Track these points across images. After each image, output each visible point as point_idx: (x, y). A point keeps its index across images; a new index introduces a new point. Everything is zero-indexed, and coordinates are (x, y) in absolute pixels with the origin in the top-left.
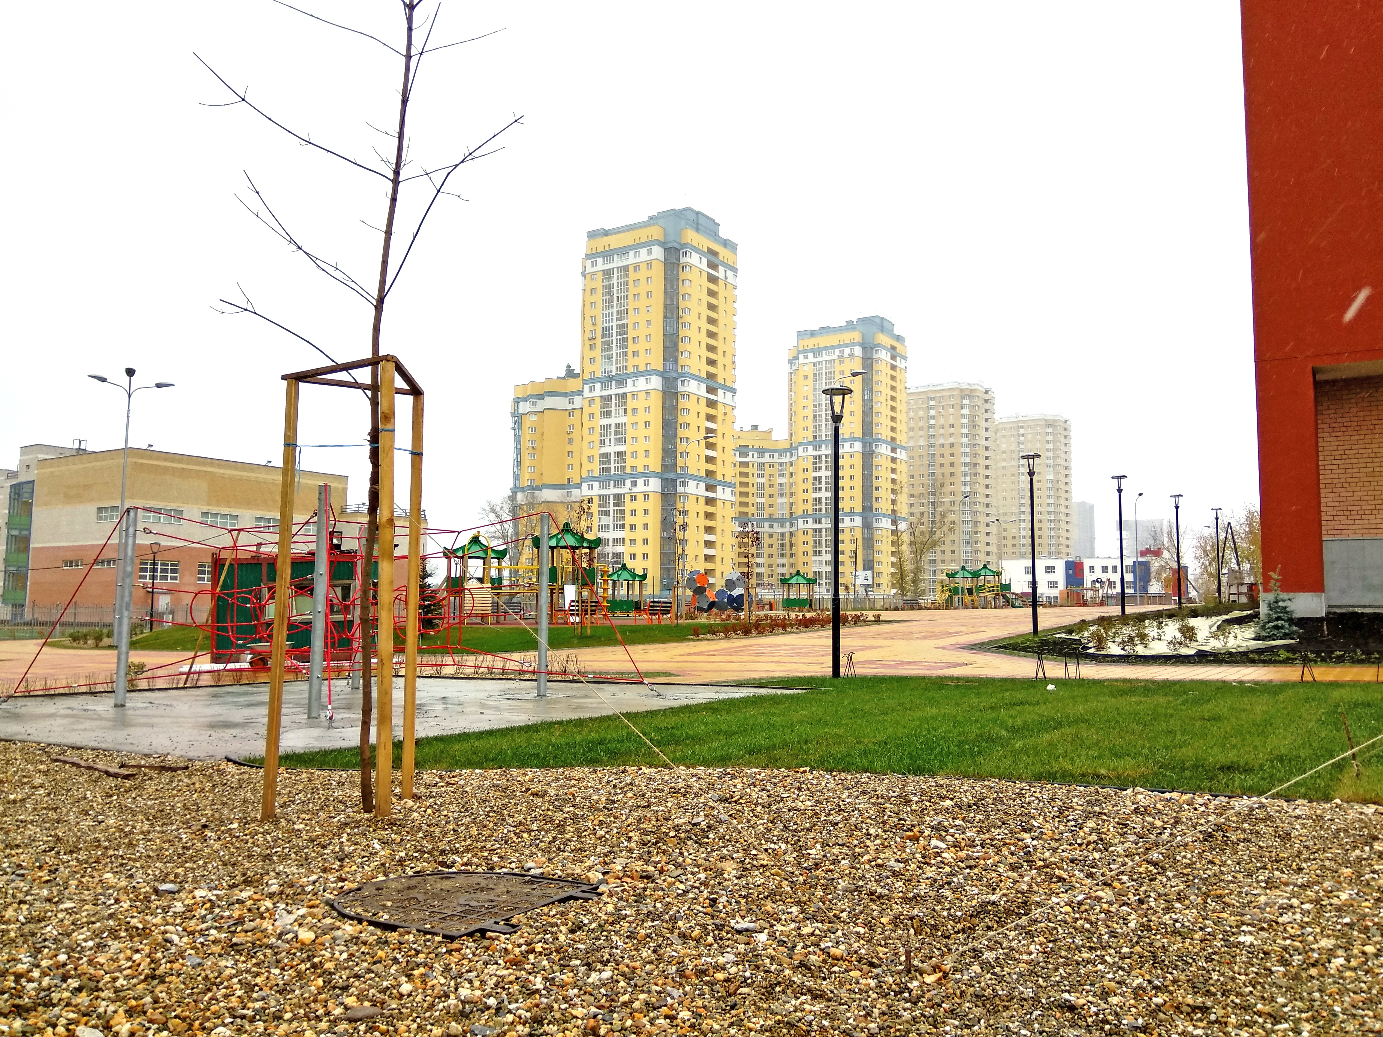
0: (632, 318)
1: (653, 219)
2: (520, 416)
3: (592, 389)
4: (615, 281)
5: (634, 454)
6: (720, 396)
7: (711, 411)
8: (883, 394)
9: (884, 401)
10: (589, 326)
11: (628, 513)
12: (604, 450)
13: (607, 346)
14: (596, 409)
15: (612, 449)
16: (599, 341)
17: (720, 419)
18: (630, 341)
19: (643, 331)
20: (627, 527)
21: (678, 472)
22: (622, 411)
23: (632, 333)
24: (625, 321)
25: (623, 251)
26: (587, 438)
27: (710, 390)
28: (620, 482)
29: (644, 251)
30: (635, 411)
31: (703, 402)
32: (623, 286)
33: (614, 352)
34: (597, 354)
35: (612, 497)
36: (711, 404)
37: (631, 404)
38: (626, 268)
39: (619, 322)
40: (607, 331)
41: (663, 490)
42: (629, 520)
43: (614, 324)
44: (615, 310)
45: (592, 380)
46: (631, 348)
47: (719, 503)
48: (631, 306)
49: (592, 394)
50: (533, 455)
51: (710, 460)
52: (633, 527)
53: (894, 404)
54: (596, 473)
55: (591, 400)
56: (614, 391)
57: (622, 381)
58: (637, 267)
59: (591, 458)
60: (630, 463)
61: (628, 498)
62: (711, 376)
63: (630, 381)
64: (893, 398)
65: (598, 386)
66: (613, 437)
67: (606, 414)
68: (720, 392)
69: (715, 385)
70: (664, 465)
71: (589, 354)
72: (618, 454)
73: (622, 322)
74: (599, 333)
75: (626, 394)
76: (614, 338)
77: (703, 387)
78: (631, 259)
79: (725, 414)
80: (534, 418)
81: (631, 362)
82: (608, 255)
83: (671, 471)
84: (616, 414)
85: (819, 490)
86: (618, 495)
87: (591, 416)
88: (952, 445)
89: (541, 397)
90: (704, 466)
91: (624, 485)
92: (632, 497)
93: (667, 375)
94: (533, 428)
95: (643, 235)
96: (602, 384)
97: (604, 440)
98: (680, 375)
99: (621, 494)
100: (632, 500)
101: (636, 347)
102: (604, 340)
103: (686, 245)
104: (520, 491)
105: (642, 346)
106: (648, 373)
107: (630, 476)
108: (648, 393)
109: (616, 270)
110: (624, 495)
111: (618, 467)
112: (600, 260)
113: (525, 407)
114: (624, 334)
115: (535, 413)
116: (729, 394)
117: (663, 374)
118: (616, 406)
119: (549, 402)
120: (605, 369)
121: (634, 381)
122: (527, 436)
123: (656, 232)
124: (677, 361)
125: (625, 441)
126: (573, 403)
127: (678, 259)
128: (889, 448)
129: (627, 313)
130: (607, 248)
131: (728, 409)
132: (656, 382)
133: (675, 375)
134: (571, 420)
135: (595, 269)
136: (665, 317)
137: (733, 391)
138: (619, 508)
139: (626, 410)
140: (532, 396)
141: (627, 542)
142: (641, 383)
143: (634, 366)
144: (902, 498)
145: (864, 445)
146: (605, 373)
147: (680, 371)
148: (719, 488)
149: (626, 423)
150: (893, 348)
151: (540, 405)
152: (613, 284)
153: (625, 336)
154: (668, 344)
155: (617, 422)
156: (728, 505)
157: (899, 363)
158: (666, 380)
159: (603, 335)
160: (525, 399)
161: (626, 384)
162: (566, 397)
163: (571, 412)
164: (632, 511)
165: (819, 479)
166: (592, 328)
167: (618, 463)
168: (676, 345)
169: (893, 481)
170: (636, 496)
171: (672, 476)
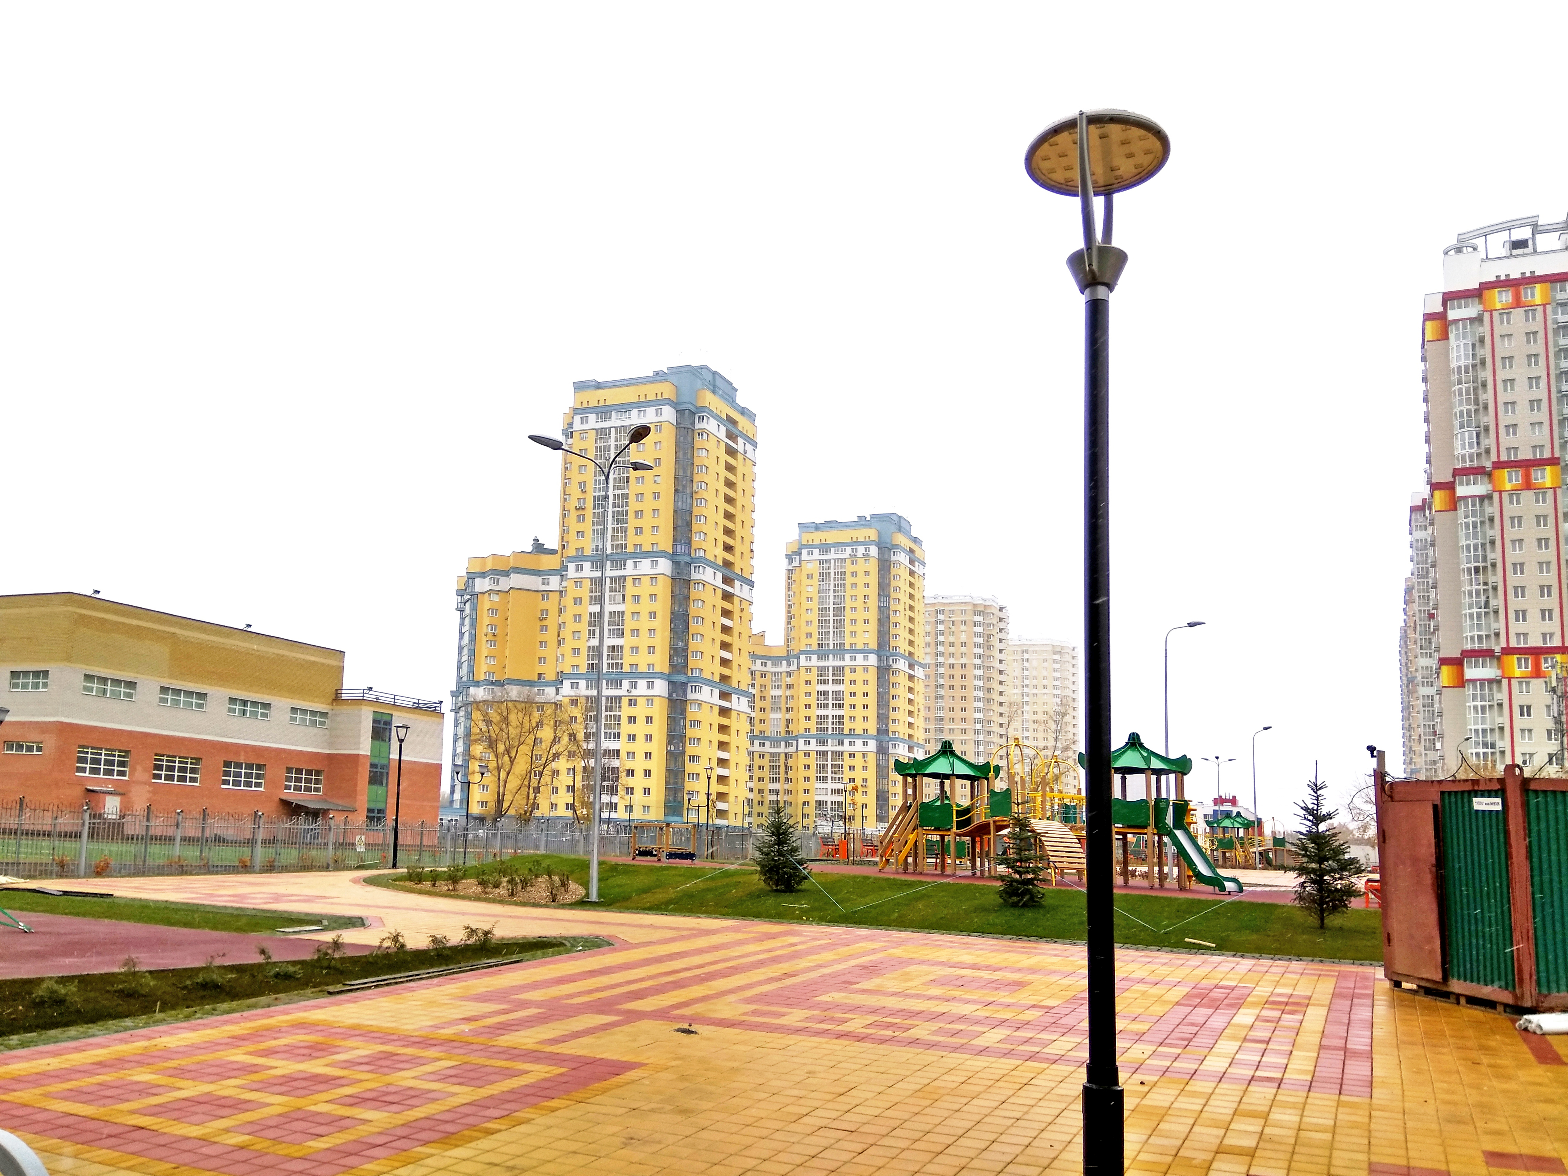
0: (634, 489)
1: (659, 377)
2: (475, 595)
3: (579, 568)
4: (610, 443)
5: (634, 649)
6: (737, 589)
7: (728, 606)
8: (901, 602)
10: (575, 492)
11: (624, 721)
12: (594, 643)
13: (601, 519)
14: (585, 593)
15: (605, 642)
16: (589, 513)
17: (736, 615)
18: (631, 515)
19: (648, 505)
20: (624, 737)
21: (689, 674)
22: (619, 598)
23: (633, 506)
24: (625, 491)
25: (621, 409)
26: (571, 626)
27: (727, 580)
28: (616, 682)
29: (652, 410)
30: (637, 598)
31: (719, 593)
33: (610, 527)
34: (587, 526)
35: (603, 699)
36: (727, 597)
37: (630, 589)
38: (626, 429)
39: (617, 492)
40: (601, 501)
41: (670, 695)
42: (626, 728)
43: (611, 493)
45: (580, 557)
46: (633, 522)
47: (734, 714)
48: (633, 473)
49: (579, 575)
50: (492, 642)
51: (725, 662)
52: (632, 737)
53: (912, 614)
54: (583, 669)
55: (578, 582)
56: (608, 572)
57: (620, 562)
59: (576, 651)
60: (628, 660)
61: (625, 702)
62: (727, 564)
63: (630, 563)
64: (911, 608)
65: (587, 566)
66: (606, 628)
67: (598, 600)
68: (737, 583)
69: (732, 576)
70: (672, 665)
71: (574, 526)
73: (620, 492)
74: (590, 503)
75: (624, 577)
76: (610, 510)
77: (719, 576)
78: (631, 419)
79: (742, 610)
80: (495, 598)
81: (632, 540)
82: (603, 412)
83: (679, 673)
84: (611, 600)
85: (825, 706)
86: (612, 698)
87: (578, 601)
88: (963, 666)
89: (506, 574)
90: (718, 670)
91: (621, 686)
92: (630, 700)
93: (678, 558)
94: (493, 611)
95: (651, 392)
96: (592, 563)
97: (594, 630)
98: (694, 560)
99: (616, 697)
100: (630, 705)
101: (639, 523)
102: (596, 511)
103: (703, 409)
104: (474, 686)
105: (646, 522)
106: (654, 555)
107: (629, 675)
108: (654, 578)
109: (613, 430)
110: (620, 698)
111: (613, 664)
112: (592, 417)
113: (482, 585)
114: (623, 506)
115: (497, 592)
116: (746, 587)
117: (673, 557)
118: (611, 591)
119: (516, 580)
120: (597, 546)
121: (635, 563)
122: (485, 619)
123: (666, 390)
124: (689, 543)
125: (623, 634)
126: (548, 583)
127: (693, 424)
128: (907, 663)
129: (628, 482)
130: (602, 403)
131: (745, 605)
132: (664, 566)
133: (687, 559)
134: (545, 604)
135: (585, 427)
136: (676, 490)
137: (751, 584)
138: (612, 713)
139: (624, 596)
140: (494, 571)
141: (623, 754)
142: (645, 566)
143: (636, 545)
144: (919, 722)
145: (880, 658)
146: (597, 550)
147: (693, 555)
148: (734, 697)
149: (623, 612)
150: (912, 551)
151: (505, 583)
152: (609, 446)
153: (624, 509)
154: (680, 523)
155: (612, 610)
156: (743, 717)
157: (918, 568)
158: (676, 564)
159: (594, 505)
160: (483, 575)
161: (625, 565)
162: (539, 575)
163: (545, 595)
164: (630, 718)
165: (825, 693)
166: (581, 496)
167: (613, 659)
168: (689, 524)
169: (911, 701)
170: (636, 700)
171: (682, 678)
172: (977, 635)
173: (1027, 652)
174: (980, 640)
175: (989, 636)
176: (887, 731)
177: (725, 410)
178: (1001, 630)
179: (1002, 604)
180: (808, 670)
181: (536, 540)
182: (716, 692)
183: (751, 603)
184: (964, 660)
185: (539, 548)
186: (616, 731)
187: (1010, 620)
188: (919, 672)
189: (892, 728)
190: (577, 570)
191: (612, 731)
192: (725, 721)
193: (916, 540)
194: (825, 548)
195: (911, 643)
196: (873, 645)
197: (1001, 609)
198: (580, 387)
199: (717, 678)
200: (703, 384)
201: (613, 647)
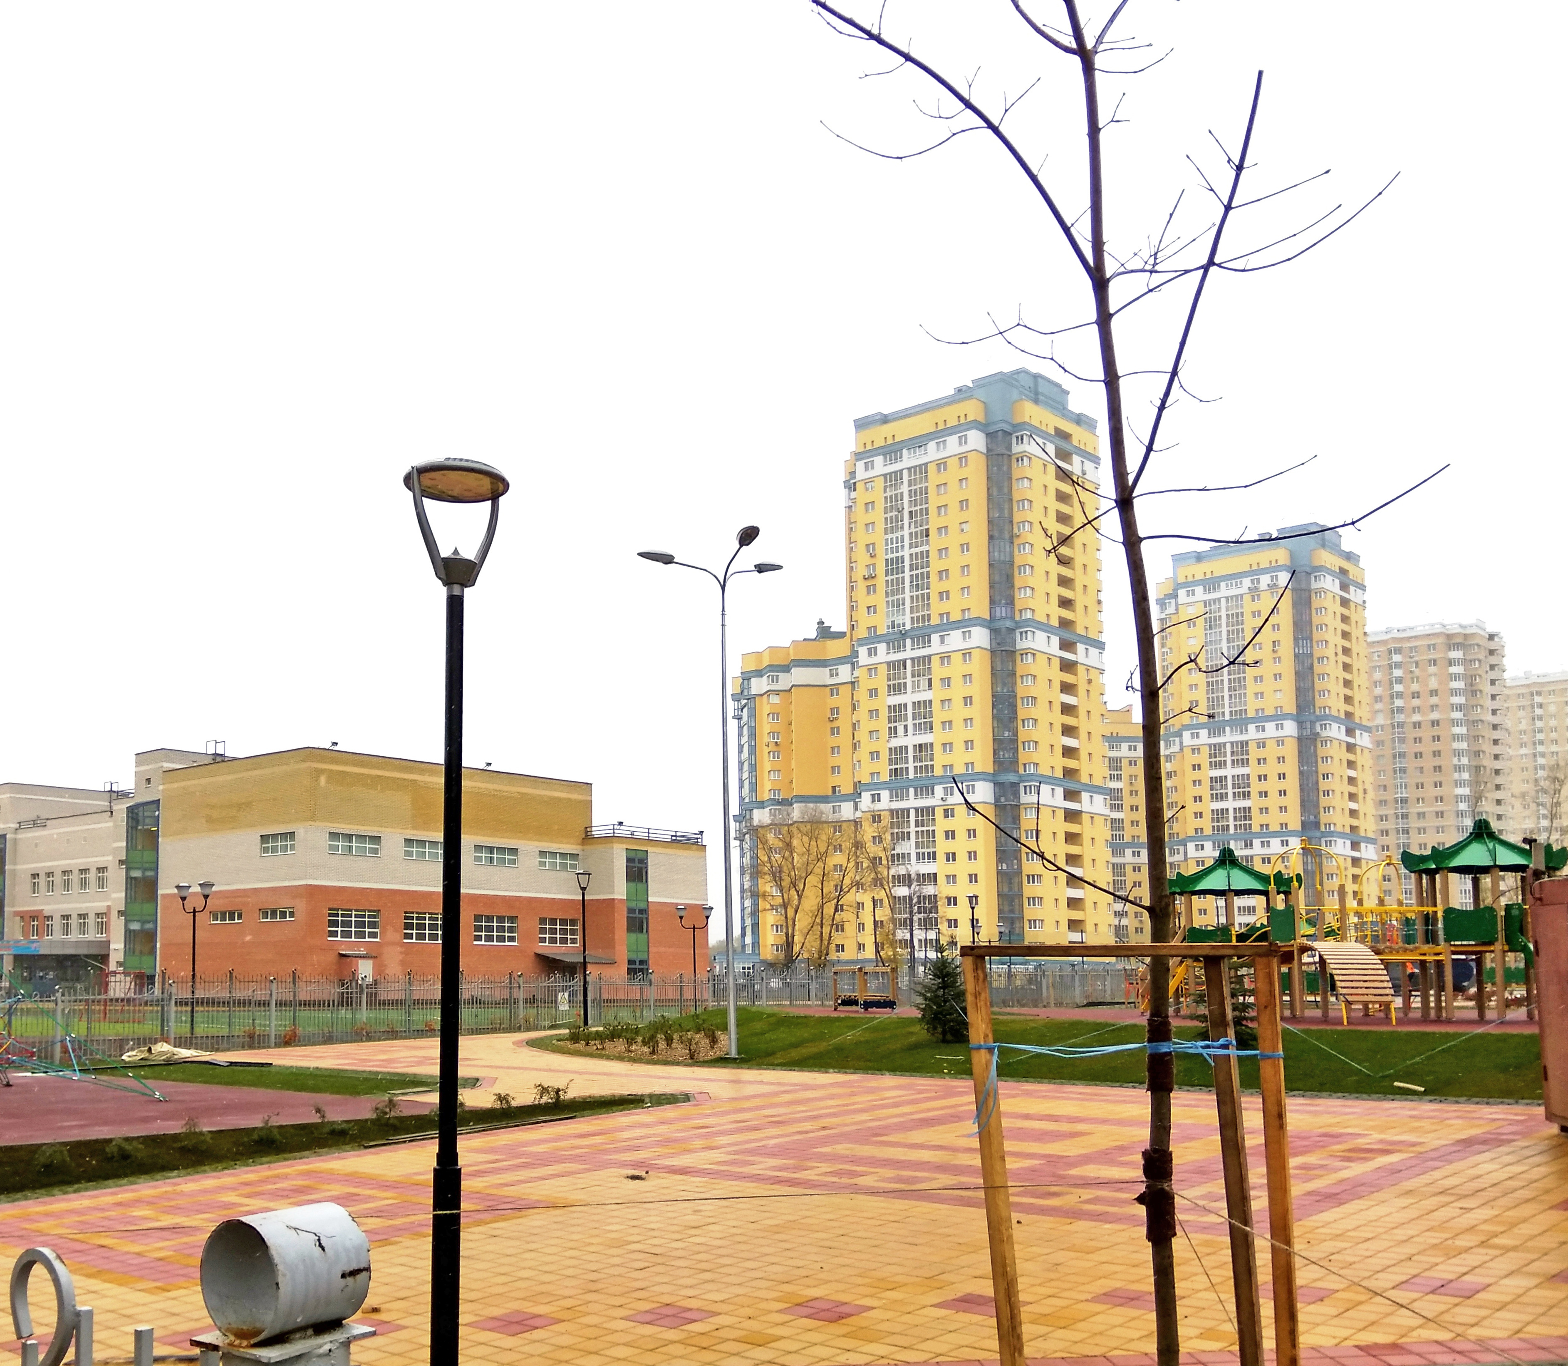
0: (935, 542)
1: (962, 394)
2: (752, 698)
3: (872, 652)
4: (905, 489)
5: (947, 746)
6: (1081, 654)
7: (1069, 678)
8: (1331, 646)
9: (1332, 658)
10: (863, 558)
11: (940, 836)
12: (895, 743)
13: (894, 588)
14: (881, 681)
15: (910, 741)
16: (881, 581)
17: (1082, 691)
18: (934, 578)
19: (954, 561)
20: (941, 857)
21: (1021, 771)
22: (924, 684)
23: (936, 565)
24: (924, 548)
25: (918, 443)
26: (866, 725)
27: (1066, 645)
28: (926, 789)
29: (952, 441)
30: (947, 681)
31: (1056, 663)
32: (920, 496)
33: (907, 595)
34: (879, 599)
35: (912, 813)
36: (1067, 666)
37: (938, 671)
38: (923, 469)
39: (914, 550)
40: (894, 566)
41: (997, 800)
42: (942, 846)
43: (906, 553)
44: (906, 532)
45: (873, 638)
46: (936, 585)
47: (1085, 818)
48: (934, 522)
49: (873, 660)
50: (775, 754)
51: (1068, 752)
52: (951, 857)
53: (1347, 660)
54: (885, 777)
55: (872, 670)
56: (909, 653)
57: (922, 637)
58: (942, 465)
59: (874, 755)
60: (940, 760)
61: (939, 812)
62: (1065, 624)
63: (935, 638)
64: (1346, 651)
65: (882, 647)
66: (910, 723)
67: (897, 689)
68: (1080, 647)
69: (1072, 638)
70: (998, 762)
71: (863, 599)
72: (920, 747)
73: (918, 550)
74: (881, 568)
75: (929, 657)
76: (907, 574)
77: (1055, 640)
78: (932, 452)
79: (1090, 681)
80: (775, 699)
81: (937, 608)
82: (892, 451)
83: (1007, 770)
84: (913, 687)
85: (1223, 797)
86: (922, 809)
87: (873, 693)
88: (1435, 723)
89: (786, 669)
90: (1060, 763)
91: (933, 794)
92: (946, 811)
93: (997, 625)
94: (774, 715)
95: (951, 415)
96: (888, 644)
97: (895, 728)
98: (1018, 625)
99: (927, 808)
100: (946, 816)
101: (944, 586)
102: (889, 578)
103: (1023, 425)
104: (758, 808)
105: (953, 584)
106: (964, 624)
107: (941, 780)
108: (966, 654)
109: (905, 472)
110: (933, 808)
111: (921, 767)
112: (879, 460)
113: (759, 685)
114: (922, 568)
115: (777, 692)
116: (1093, 651)
117: (991, 624)
118: (913, 676)
119: (799, 675)
120: (893, 622)
121: (942, 637)
122: (765, 727)
123: (972, 410)
124: (1011, 602)
125: (931, 728)
126: (837, 674)
127: (1009, 447)
128: (1343, 728)
129: (927, 536)
130: (890, 441)
131: (1093, 674)
132: (980, 637)
133: (1009, 624)
134: (834, 701)
135: (871, 474)
136: (991, 537)
137: (1100, 646)
138: (925, 829)
139: (930, 680)
140: (772, 668)
141: (941, 879)
142: (955, 640)
143: (941, 615)
144: (1367, 807)
145: (1301, 724)
146: (893, 627)
147: (1017, 618)
148: (1085, 796)
149: (930, 701)
150: (1343, 572)
151: (785, 681)
152: (902, 494)
153: (925, 570)
154: (997, 578)
155: (916, 700)
156: (1099, 820)
157: (1353, 595)
158: (995, 632)
159: (887, 571)
160: (759, 673)
161: (929, 641)
162: (826, 666)
163: (834, 689)
164: (947, 833)
165: (1222, 780)
166: (870, 561)
167: (921, 761)
168: (1009, 579)
169: (1351, 780)
170: (953, 810)
171: (1011, 778)
172: (1455, 677)
173: (1539, 693)
174: (1459, 685)
175: (1473, 677)
176: (1317, 825)
177: (1050, 421)
178: (1492, 667)
179: (1490, 629)
180: (1195, 750)
181: (821, 623)
182: (1060, 791)
183: (1102, 671)
184: (1435, 716)
185: (824, 632)
186: (931, 850)
187: (1507, 651)
188: (1363, 739)
189: (1324, 818)
190: (870, 655)
191: (926, 851)
192: (1073, 828)
193: (1349, 557)
194: (1211, 584)
195: (1348, 699)
196: (1290, 707)
197: (1491, 637)
198: (862, 424)
199: (1059, 774)
200: (1021, 393)
201: (920, 745)
